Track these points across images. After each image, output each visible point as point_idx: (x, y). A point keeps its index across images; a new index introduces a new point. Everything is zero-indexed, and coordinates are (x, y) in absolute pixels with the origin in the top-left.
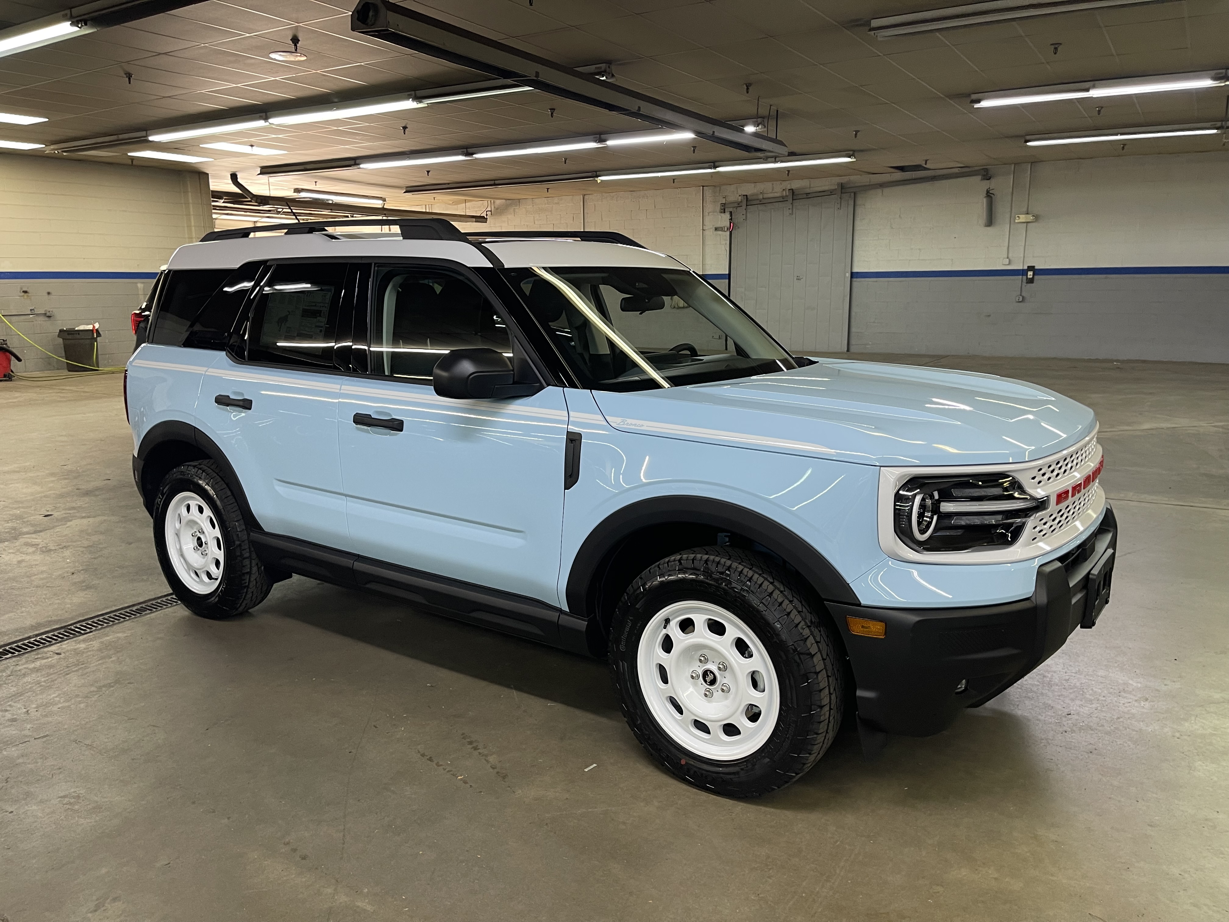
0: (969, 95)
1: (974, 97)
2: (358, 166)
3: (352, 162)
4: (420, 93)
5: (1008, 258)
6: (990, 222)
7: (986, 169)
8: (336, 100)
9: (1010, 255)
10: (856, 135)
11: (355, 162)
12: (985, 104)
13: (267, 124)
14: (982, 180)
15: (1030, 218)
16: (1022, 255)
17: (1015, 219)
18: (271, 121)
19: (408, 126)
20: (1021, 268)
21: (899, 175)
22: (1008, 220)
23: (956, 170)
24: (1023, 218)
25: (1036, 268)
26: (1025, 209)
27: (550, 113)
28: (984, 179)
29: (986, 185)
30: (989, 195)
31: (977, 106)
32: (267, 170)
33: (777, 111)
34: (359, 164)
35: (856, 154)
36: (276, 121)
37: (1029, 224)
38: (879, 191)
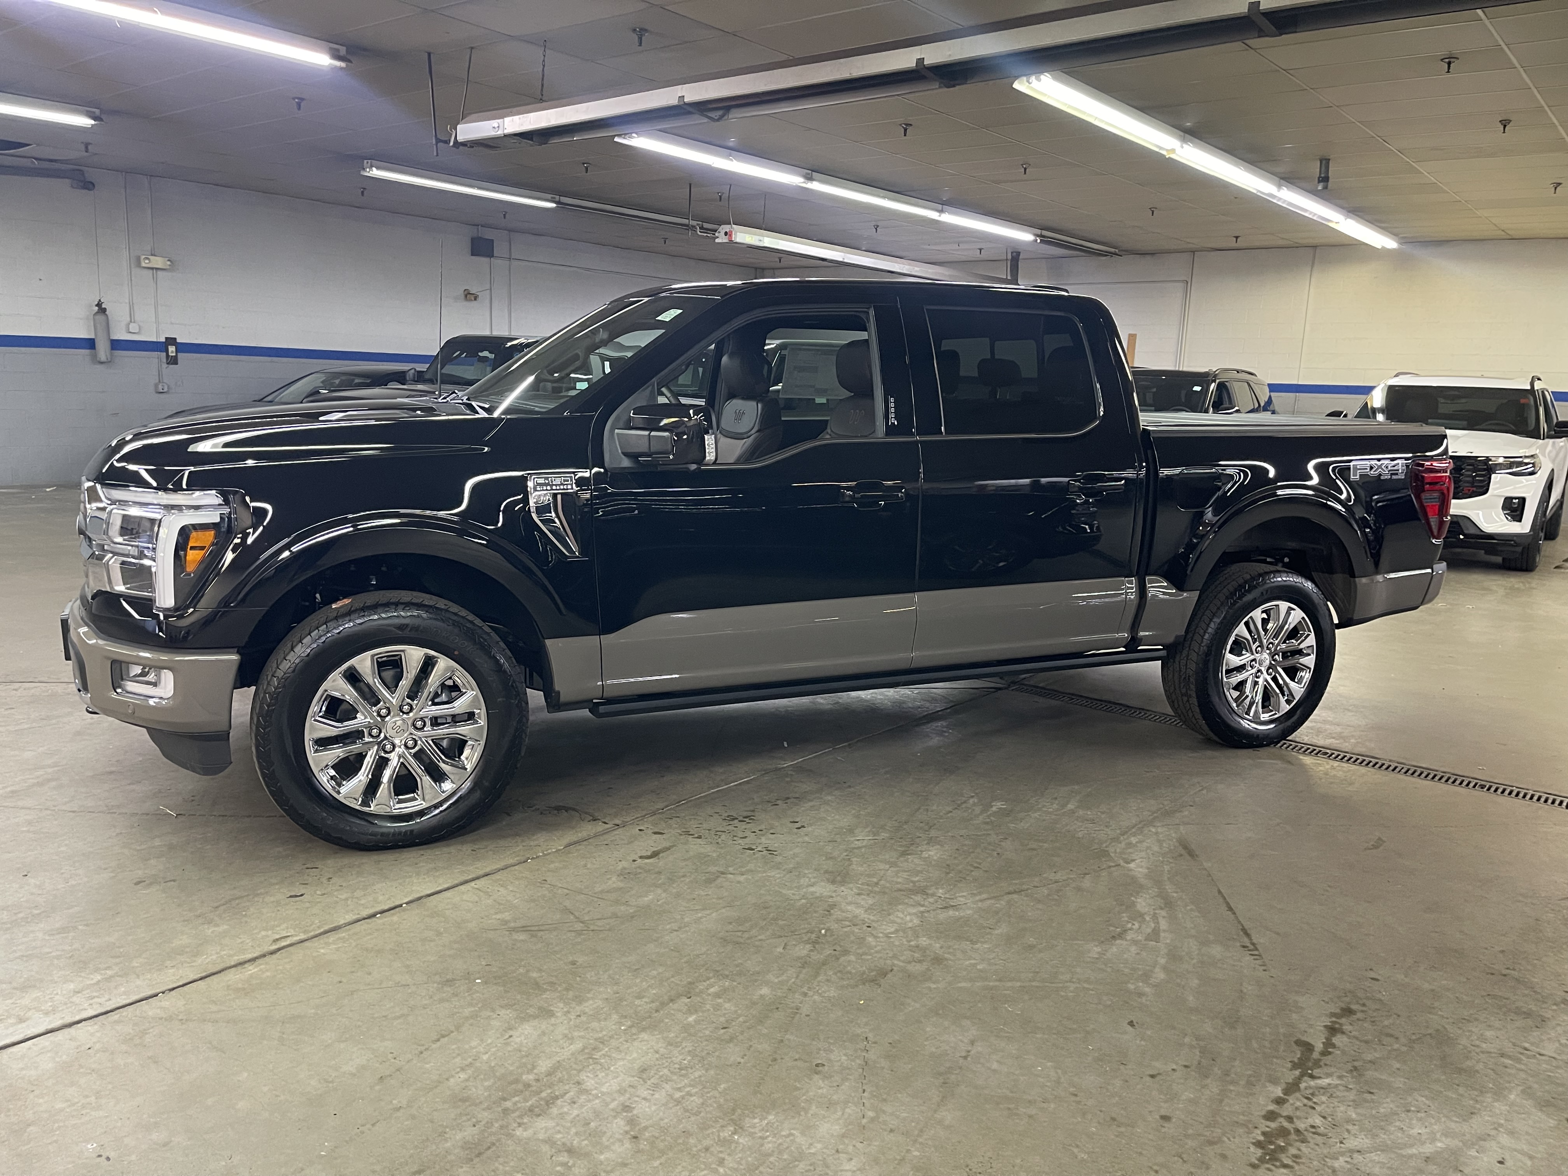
5: (135, 322)
9: (137, 320)
14: (73, 187)
16: (154, 320)
17: (140, 261)
20: (156, 340)
22: (126, 262)
24: (154, 261)
25: (178, 341)
26: (149, 248)
29: (83, 196)
37: (159, 272)
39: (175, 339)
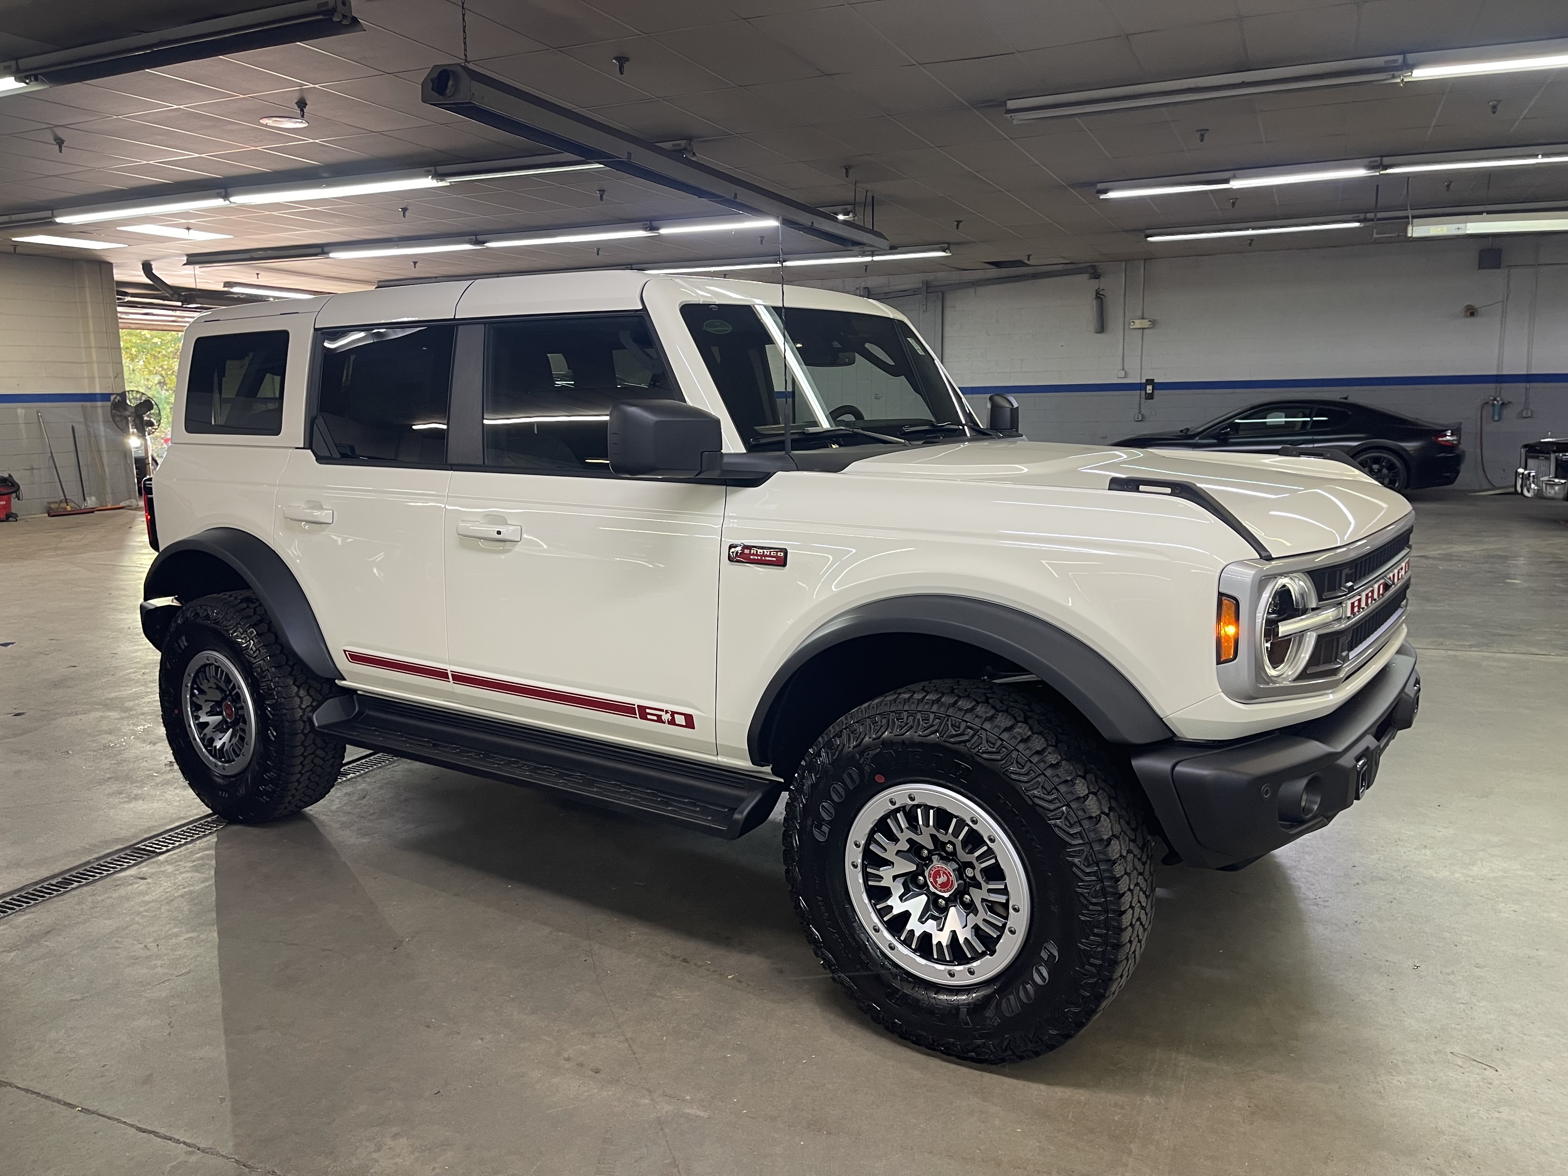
0: (1094, 184)
1: (1100, 186)
2: (326, 256)
3: (319, 250)
4: (441, 169)
5: (1123, 370)
6: (1102, 328)
7: (1094, 266)
8: (325, 175)
9: (1126, 368)
10: (958, 225)
11: (323, 250)
12: (1112, 195)
13: (227, 202)
14: (1090, 278)
15: (1146, 323)
16: (1139, 367)
17: (1129, 324)
18: (232, 199)
19: (409, 207)
20: (1139, 381)
21: (994, 272)
22: (1121, 326)
23: (1060, 267)
24: (1138, 324)
25: (1155, 381)
26: (1139, 313)
27: (599, 195)
28: (1092, 278)
29: (1094, 284)
30: (1099, 296)
31: (1102, 197)
32: (194, 259)
33: (873, 197)
34: (327, 253)
35: (951, 247)
36: (238, 199)
37: (1145, 331)
38: (972, 290)
39: (1153, 380)
